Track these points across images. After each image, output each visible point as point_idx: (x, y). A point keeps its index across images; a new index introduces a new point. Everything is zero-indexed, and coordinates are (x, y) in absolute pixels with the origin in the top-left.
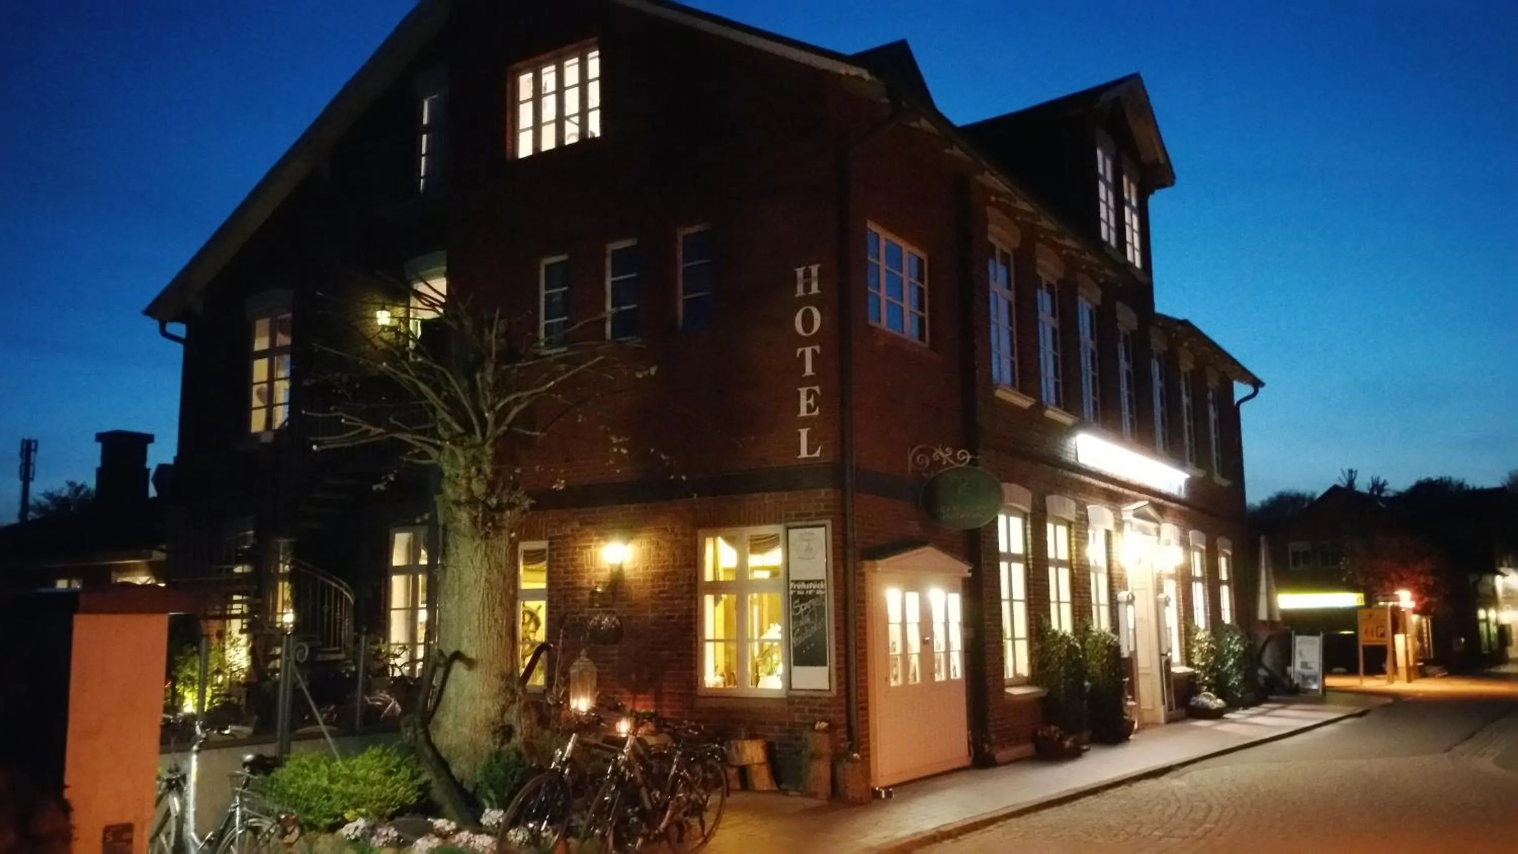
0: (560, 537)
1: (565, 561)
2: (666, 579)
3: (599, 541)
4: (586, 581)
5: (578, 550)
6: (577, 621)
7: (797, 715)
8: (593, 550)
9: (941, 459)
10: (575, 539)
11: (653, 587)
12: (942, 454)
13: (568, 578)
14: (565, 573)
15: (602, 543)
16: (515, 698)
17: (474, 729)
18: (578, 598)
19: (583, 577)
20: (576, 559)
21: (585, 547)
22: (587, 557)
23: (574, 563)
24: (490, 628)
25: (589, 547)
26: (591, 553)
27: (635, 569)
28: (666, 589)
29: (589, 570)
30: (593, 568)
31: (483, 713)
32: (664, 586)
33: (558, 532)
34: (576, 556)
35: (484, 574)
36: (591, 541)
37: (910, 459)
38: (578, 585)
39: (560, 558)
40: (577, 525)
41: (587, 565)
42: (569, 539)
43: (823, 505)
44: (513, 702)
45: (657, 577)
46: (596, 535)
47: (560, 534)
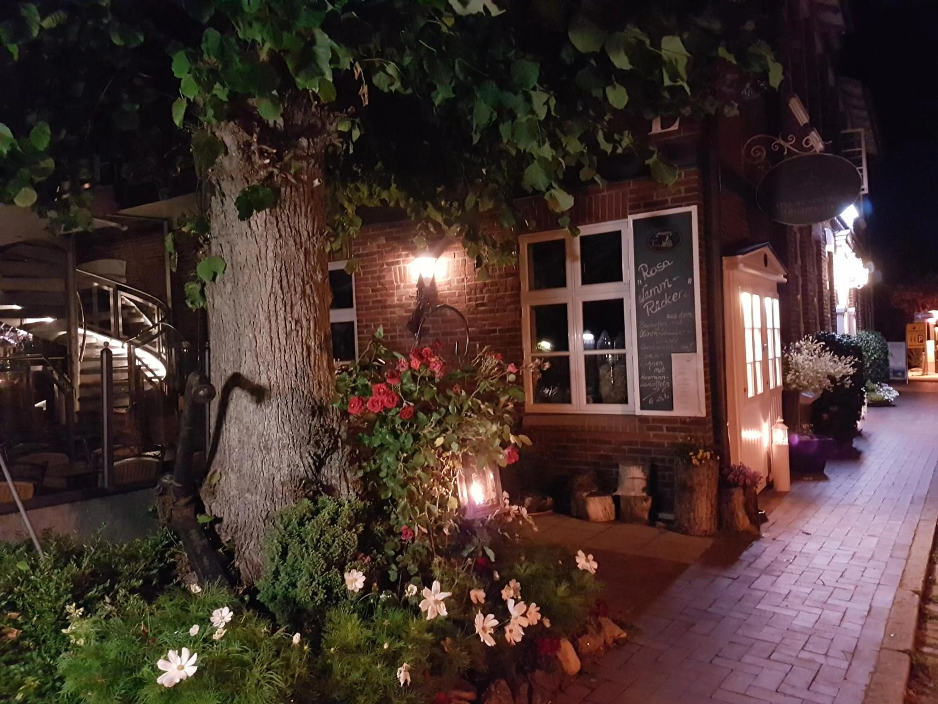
0: (367, 255)
1: (373, 278)
2: (484, 291)
3: (407, 256)
4: (396, 298)
5: (385, 266)
6: (389, 339)
7: (651, 433)
8: (402, 265)
9: (782, 148)
10: (381, 256)
11: (470, 300)
12: (782, 143)
13: (376, 296)
14: (372, 291)
15: (411, 258)
16: (336, 442)
17: (271, 496)
18: (389, 316)
19: (393, 295)
20: (384, 277)
21: (393, 264)
22: (395, 273)
23: (382, 281)
24: (288, 335)
25: (398, 263)
26: (400, 268)
27: (449, 283)
28: (485, 301)
29: (398, 287)
30: (402, 285)
31: (286, 471)
32: (483, 298)
33: (363, 250)
34: (384, 273)
35: (271, 244)
36: (399, 256)
37: (743, 152)
38: (389, 303)
39: (366, 276)
40: (383, 241)
41: (397, 282)
42: (376, 256)
43: (683, 188)
44: (335, 448)
45: (472, 290)
46: (404, 249)
47: (365, 252)
